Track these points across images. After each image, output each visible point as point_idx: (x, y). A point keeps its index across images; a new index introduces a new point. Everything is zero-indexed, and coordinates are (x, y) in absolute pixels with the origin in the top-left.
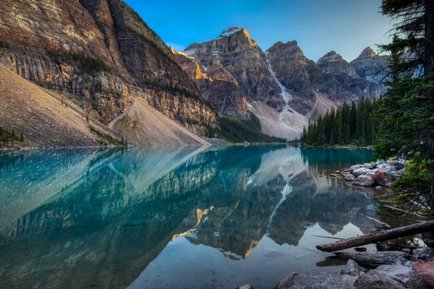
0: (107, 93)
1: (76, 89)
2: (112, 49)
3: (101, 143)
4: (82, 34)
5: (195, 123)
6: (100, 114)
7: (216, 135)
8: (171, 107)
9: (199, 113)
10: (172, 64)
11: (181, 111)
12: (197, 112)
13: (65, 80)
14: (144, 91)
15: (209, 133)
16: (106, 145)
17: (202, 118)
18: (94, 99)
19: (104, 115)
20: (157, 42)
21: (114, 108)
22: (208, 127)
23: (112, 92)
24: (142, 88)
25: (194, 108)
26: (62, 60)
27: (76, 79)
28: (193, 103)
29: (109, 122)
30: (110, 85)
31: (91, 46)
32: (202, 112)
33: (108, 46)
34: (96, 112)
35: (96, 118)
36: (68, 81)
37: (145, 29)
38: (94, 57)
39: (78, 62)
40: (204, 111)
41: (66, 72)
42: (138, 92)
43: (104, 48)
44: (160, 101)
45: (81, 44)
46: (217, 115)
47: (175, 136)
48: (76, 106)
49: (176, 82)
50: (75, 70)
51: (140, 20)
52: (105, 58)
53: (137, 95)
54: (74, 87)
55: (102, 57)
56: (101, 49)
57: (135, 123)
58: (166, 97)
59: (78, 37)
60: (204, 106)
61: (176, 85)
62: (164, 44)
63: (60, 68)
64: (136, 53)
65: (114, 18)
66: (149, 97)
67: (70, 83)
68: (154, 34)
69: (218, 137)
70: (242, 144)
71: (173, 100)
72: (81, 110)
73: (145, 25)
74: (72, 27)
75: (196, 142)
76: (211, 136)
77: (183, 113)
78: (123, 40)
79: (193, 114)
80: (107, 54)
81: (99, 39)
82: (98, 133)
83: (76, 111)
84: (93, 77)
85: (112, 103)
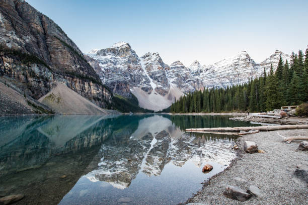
0: (38, 78)
1: (14, 74)
2: (42, 49)
3: (37, 112)
4: (21, 38)
5: (99, 100)
6: (33, 92)
7: (112, 108)
8: (83, 89)
9: (101, 93)
10: (84, 62)
11: (89, 92)
12: (100, 93)
13: (6, 68)
14: (65, 78)
15: (108, 106)
16: (40, 113)
17: (103, 96)
18: (28, 82)
19: (36, 93)
20: (74, 47)
21: (43, 89)
22: (107, 102)
23: (42, 77)
24: (63, 75)
25: (98, 90)
26: (5, 54)
27: (15, 68)
28: (98, 87)
29: (39, 98)
30: (41, 73)
31: (27, 46)
32: (103, 92)
33: (39, 47)
34: (30, 91)
35: (30, 95)
36: (8, 69)
37: (65, 38)
38: (29, 53)
39: (17, 56)
40: (104, 92)
41: (8, 63)
42: (60, 79)
43: (37, 48)
44: (75, 85)
45: (20, 44)
46: (112, 95)
47: (87, 108)
48: (14, 87)
49: (86, 73)
50: (14, 61)
51: (62, 32)
52: (37, 55)
53: (60, 80)
54: (13, 73)
55: (35, 54)
56: (34, 48)
57: (59, 99)
58: (80, 83)
59: (18, 39)
60: (104, 89)
61: (86, 76)
62: (78, 49)
63: (3, 59)
64: (59, 53)
65: (44, 29)
66: (68, 82)
67: (10, 70)
68: (71, 42)
69: (113, 109)
70: (128, 114)
71: (84, 84)
72: (18, 89)
73: (66, 35)
74: (14, 32)
75: (101, 112)
76: (109, 108)
77: (91, 93)
78: (50, 44)
79: (97, 94)
80: (39, 52)
81: (33, 42)
82: (34, 105)
83: (15, 89)
84: (28, 66)
85: (42, 85)
